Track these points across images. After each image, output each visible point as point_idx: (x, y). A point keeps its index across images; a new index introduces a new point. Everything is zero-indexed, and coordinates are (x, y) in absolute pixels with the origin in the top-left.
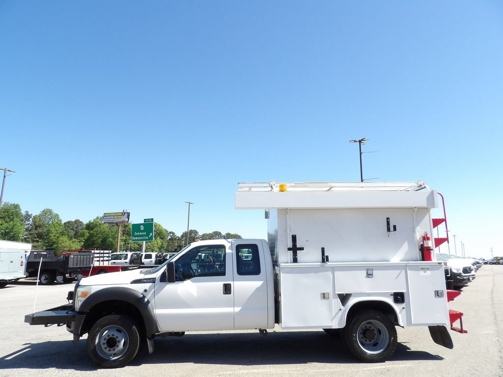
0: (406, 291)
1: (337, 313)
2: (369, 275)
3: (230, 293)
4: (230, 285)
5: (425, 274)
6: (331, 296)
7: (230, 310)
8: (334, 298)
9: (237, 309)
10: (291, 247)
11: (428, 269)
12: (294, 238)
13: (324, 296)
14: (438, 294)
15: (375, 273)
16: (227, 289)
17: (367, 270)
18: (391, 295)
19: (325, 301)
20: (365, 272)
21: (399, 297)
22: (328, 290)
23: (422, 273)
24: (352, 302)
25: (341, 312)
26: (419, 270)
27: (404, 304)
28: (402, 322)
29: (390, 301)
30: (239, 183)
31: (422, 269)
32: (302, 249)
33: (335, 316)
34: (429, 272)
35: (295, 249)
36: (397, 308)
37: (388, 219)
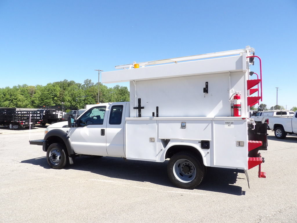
0: (211, 140)
1: (160, 152)
2: (183, 127)
3: (104, 135)
4: (104, 130)
5: (229, 127)
6: (156, 140)
7: (104, 145)
8: (158, 141)
9: (108, 145)
10: (138, 106)
11: (232, 123)
12: (139, 100)
13: (152, 140)
14: (240, 144)
15: (187, 125)
16: (103, 132)
17: (182, 123)
18: (199, 142)
19: (152, 143)
20: (179, 125)
21: (205, 145)
22: (154, 136)
23: (226, 126)
24: (170, 145)
25: (162, 152)
26: (224, 124)
27: (209, 149)
28: (207, 163)
29: (198, 147)
30: (115, 67)
31: (227, 123)
32: (143, 108)
33: (158, 154)
34: (232, 126)
35: (140, 108)
36: (203, 152)
37: (207, 83)
